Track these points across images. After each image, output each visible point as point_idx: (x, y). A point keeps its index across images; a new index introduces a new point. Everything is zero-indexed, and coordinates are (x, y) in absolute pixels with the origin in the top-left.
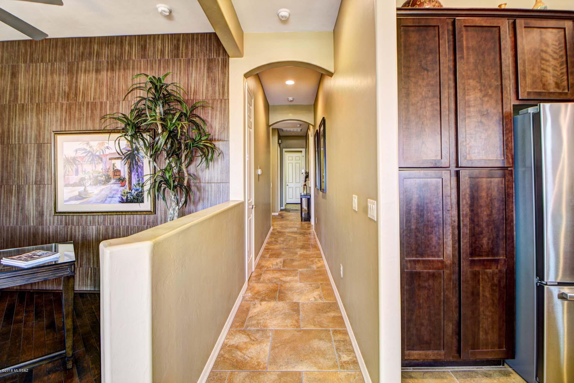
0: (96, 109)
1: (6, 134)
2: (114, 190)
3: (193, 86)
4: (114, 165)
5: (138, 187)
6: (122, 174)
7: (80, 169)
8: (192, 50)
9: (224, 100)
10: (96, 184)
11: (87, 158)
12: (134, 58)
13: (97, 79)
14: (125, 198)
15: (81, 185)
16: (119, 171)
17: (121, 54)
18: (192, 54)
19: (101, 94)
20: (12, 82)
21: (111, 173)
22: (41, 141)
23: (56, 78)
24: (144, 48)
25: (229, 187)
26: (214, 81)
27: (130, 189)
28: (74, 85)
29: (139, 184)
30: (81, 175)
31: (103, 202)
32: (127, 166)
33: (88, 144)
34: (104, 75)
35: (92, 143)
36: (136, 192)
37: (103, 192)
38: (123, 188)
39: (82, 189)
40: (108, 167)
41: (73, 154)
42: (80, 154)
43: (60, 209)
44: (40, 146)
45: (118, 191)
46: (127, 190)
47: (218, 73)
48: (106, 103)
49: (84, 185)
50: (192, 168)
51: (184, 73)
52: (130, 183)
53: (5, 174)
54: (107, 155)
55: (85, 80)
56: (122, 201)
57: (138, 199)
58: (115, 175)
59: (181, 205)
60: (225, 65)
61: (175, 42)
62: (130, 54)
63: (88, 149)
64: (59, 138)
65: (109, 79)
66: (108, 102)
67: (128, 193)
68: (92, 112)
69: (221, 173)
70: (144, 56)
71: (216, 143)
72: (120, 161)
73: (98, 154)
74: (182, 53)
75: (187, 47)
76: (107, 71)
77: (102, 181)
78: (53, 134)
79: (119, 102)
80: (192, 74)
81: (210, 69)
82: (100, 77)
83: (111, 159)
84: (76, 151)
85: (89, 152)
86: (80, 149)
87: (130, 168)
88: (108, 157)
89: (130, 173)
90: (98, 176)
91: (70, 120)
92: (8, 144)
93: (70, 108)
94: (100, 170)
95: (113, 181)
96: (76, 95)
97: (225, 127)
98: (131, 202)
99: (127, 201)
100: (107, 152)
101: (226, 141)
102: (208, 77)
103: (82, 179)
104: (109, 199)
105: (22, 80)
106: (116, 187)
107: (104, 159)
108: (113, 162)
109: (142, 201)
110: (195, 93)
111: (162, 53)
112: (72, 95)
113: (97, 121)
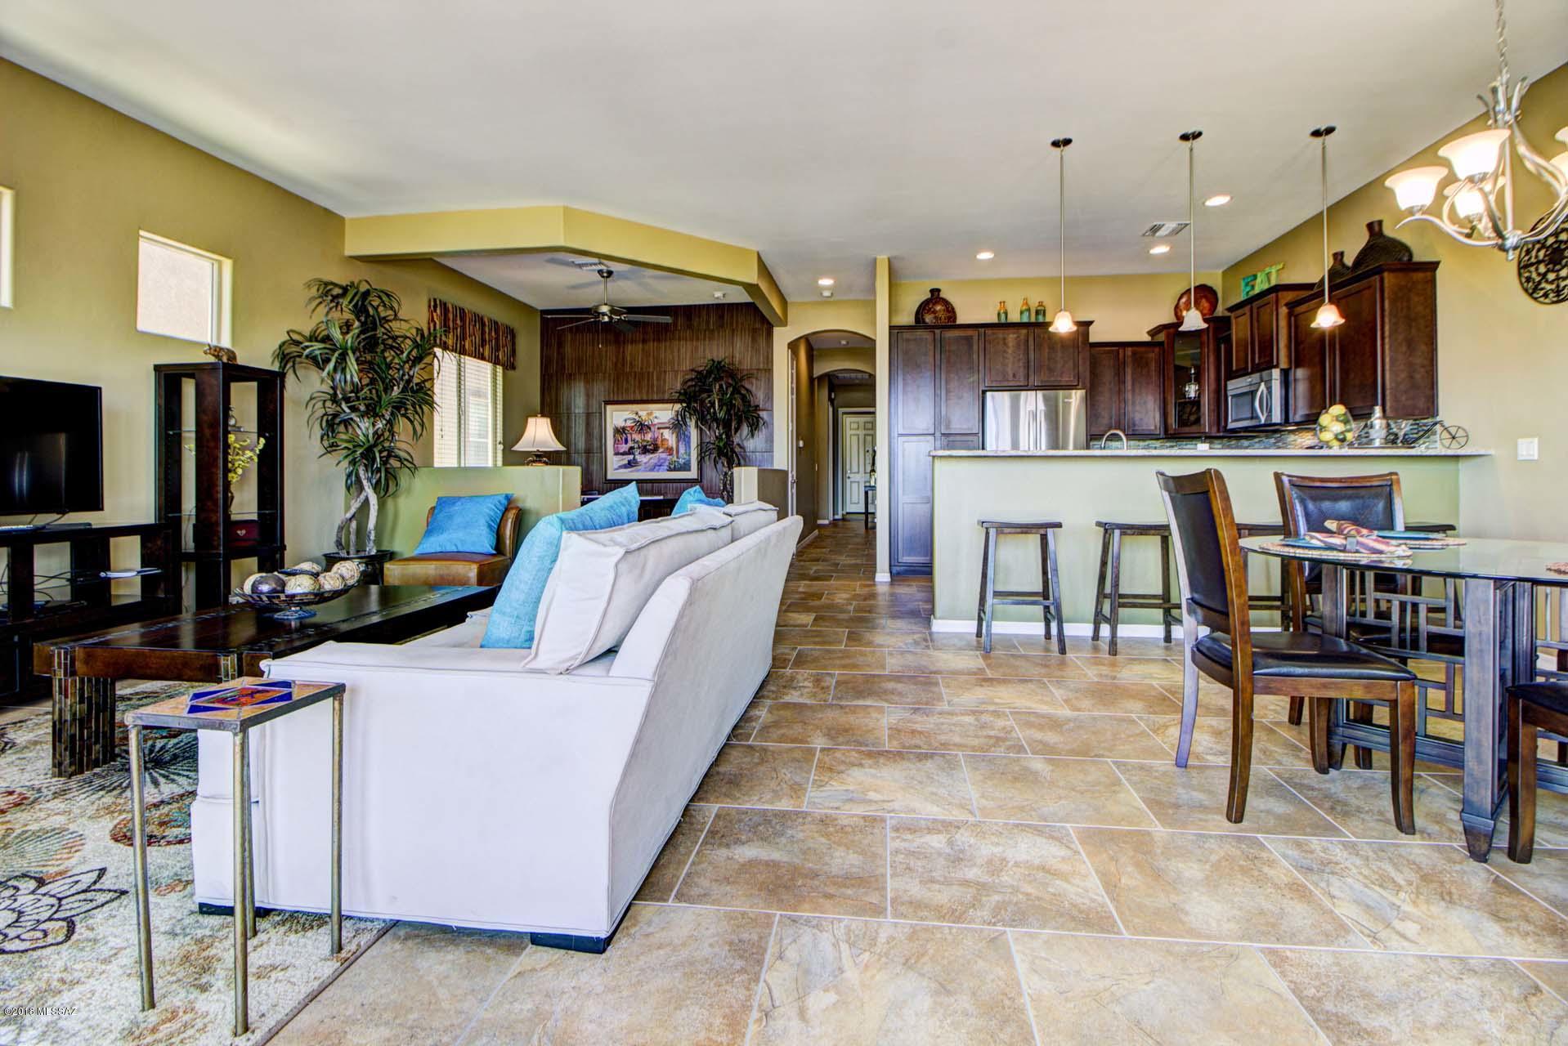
0: (643, 378)
1: (554, 404)
2: (662, 459)
3: (737, 355)
4: (662, 434)
5: (685, 456)
6: (670, 443)
7: (629, 439)
8: (737, 322)
9: (769, 371)
10: (644, 453)
11: (636, 428)
12: (679, 328)
13: (643, 350)
14: (672, 466)
15: (630, 454)
16: (667, 440)
19: (648, 364)
20: (558, 353)
21: (659, 442)
22: (590, 411)
24: (689, 318)
25: (772, 456)
26: (758, 351)
27: (677, 457)
28: (621, 355)
29: (686, 452)
30: (630, 444)
31: (652, 470)
32: (674, 435)
33: (637, 414)
34: (651, 345)
35: (640, 413)
36: (683, 460)
37: (651, 461)
38: (670, 457)
39: (631, 457)
40: (656, 436)
41: (622, 424)
42: (629, 423)
43: (608, 477)
44: (589, 416)
45: (665, 459)
46: (675, 458)
47: (762, 342)
48: (653, 373)
49: (633, 454)
50: (739, 437)
51: (729, 344)
52: (678, 452)
54: (655, 425)
55: (632, 350)
56: (670, 470)
57: (686, 467)
58: (662, 445)
60: (770, 334)
61: (720, 313)
62: (676, 325)
63: (637, 419)
64: (609, 407)
65: (655, 349)
66: (655, 372)
67: (675, 461)
68: (639, 382)
69: (766, 442)
70: (690, 327)
71: (761, 413)
72: (667, 430)
73: (646, 423)
74: (727, 324)
75: (732, 316)
76: (654, 341)
77: (651, 450)
78: (603, 404)
79: (665, 372)
80: (736, 342)
81: (754, 340)
82: (646, 347)
83: (659, 428)
84: (626, 420)
85: (638, 421)
86: (629, 419)
87: (677, 437)
88: (656, 427)
89: (678, 442)
90: (646, 445)
91: (618, 389)
93: (618, 378)
94: (649, 439)
95: (660, 450)
96: (623, 365)
97: (769, 396)
98: (679, 470)
99: (675, 469)
100: (656, 421)
101: (770, 410)
102: (752, 347)
103: (632, 448)
104: (657, 467)
105: (568, 350)
106: (664, 455)
107: (652, 428)
108: (662, 431)
109: (689, 470)
110: (740, 362)
111: (708, 323)
112: (619, 365)
113: (644, 391)
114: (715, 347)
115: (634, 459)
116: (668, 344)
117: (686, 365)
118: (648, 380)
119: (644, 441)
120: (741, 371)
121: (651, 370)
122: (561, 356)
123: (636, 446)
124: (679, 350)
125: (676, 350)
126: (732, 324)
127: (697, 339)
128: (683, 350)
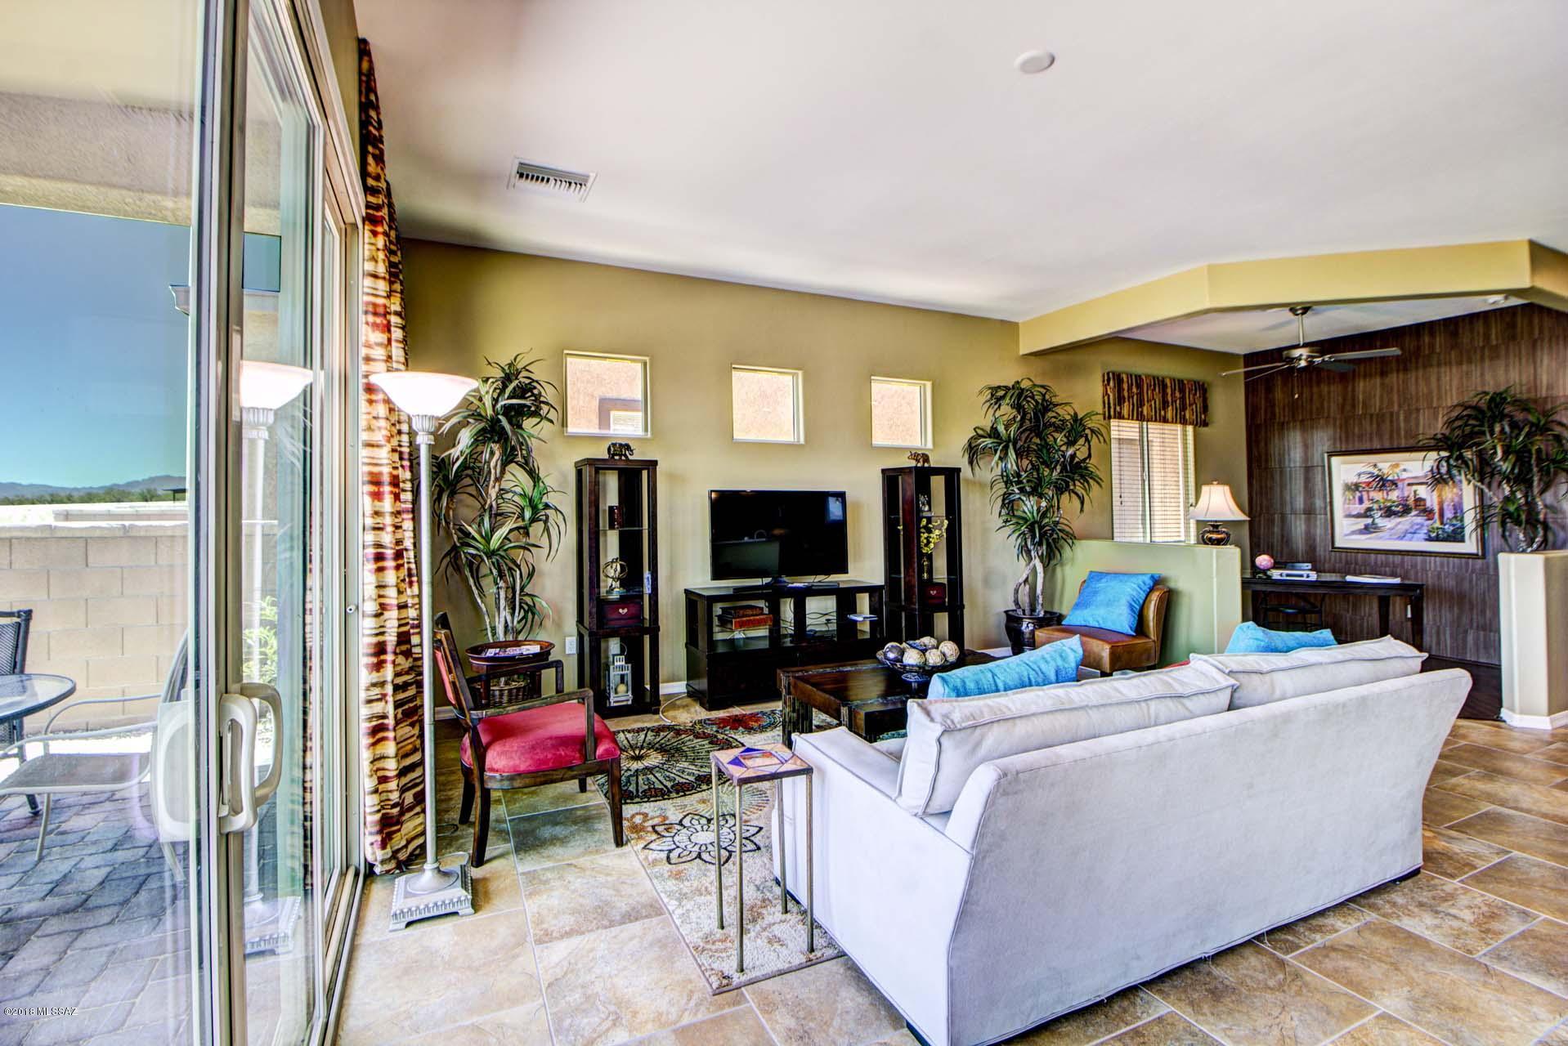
0: (1383, 421)
1: (1263, 457)
2: (1418, 524)
3: (1545, 378)
4: (1415, 492)
5: (1454, 522)
6: (1428, 504)
7: (1366, 497)
10: (1389, 516)
11: (1374, 484)
12: (1438, 350)
13: (1382, 384)
14: (1434, 535)
15: (1367, 517)
16: (1424, 500)
17: (1419, 348)
18: (1541, 332)
19: (1391, 402)
20: (1267, 398)
21: (1411, 502)
22: (1309, 464)
23: (1325, 388)
24: (1455, 334)
27: (1442, 523)
28: (1350, 394)
29: (1455, 517)
30: (1367, 504)
31: (1401, 538)
32: (1435, 493)
33: (1375, 466)
34: (1394, 378)
35: (1380, 465)
36: (1452, 528)
37: (1399, 526)
38: (1430, 522)
39: (1369, 521)
40: (1406, 495)
41: (1355, 480)
42: (1364, 479)
43: (1337, 544)
44: (1308, 470)
45: (1422, 525)
46: (1438, 524)
48: (1398, 414)
49: (1371, 516)
50: (1549, 497)
51: (1527, 360)
52: (1442, 515)
53: (1265, 502)
54: (1404, 480)
55: (1365, 387)
56: (1430, 539)
57: (1457, 536)
58: (1416, 506)
59: (1535, 546)
61: (1508, 319)
62: (1432, 346)
63: (1376, 472)
64: (1334, 460)
65: (1401, 382)
66: (1402, 412)
67: (1438, 528)
68: (1378, 426)
70: (1455, 346)
72: (1424, 487)
73: (1390, 478)
74: (1522, 333)
75: (1531, 323)
76: (1398, 371)
77: (1399, 512)
78: (1326, 455)
79: (1418, 410)
80: (1541, 361)
82: (1387, 381)
83: (1409, 485)
84: (1359, 475)
85: (1378, 476)
86: (1364, 473)
87: (1440, 495)
88: (1406, 482)
89: (1441, 503)
90: (1391, 506)
91: (1347, 437)
92: (1266, 468)
93: (1346, 422)
94: (1395, 498)
95: (1414, 513)
96: (1353, 406)
98: (1445, 540)
99: (1437, 539)
100: (1404, 475)
103: (1370, 509)
104: (1409, 536)
105: (1278, 395)
106: (1419, 520)
107: (1400, 484)
108: (1415, 487)
109: (1462, 540)
110: (1550, 387)
111: (1487, 337)
112: (1348, 408)
113: (1387, 436)
114: (1501, 372)
115: (1373, 523)
116: (1421, 373)
117: (1452, 399)
118: (1391, 421)
119: (1387, 500)
120: (1554, 399)
121: (1396, 408)
122: (1271, 404)
123: (1375, 506)
124: (1438, 380)
125: (1433, 379)
126: (1531, 333)
127: (1470, 361)
128: (1445, 379)
